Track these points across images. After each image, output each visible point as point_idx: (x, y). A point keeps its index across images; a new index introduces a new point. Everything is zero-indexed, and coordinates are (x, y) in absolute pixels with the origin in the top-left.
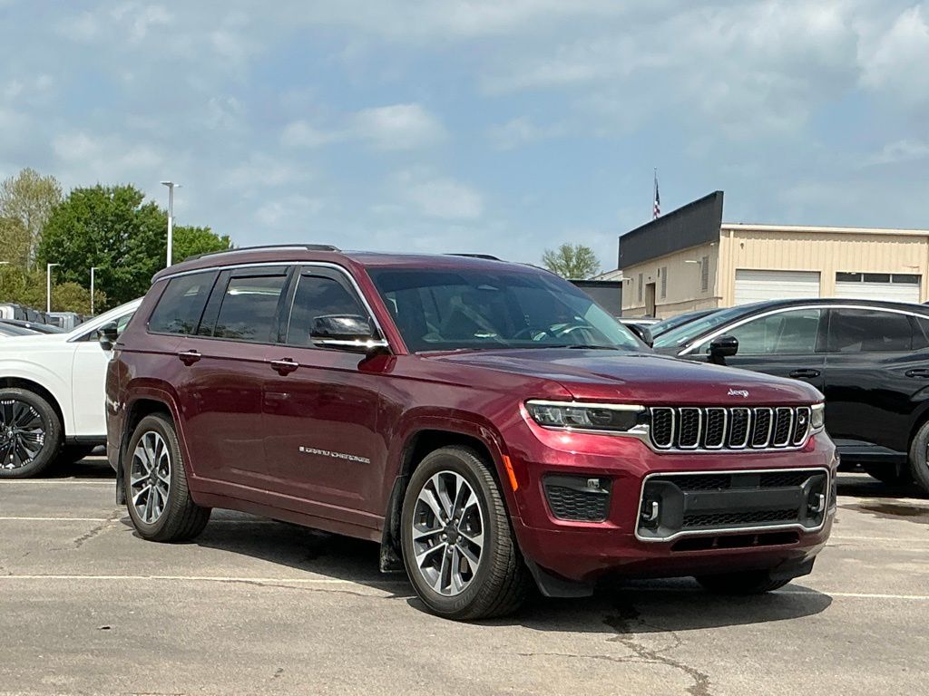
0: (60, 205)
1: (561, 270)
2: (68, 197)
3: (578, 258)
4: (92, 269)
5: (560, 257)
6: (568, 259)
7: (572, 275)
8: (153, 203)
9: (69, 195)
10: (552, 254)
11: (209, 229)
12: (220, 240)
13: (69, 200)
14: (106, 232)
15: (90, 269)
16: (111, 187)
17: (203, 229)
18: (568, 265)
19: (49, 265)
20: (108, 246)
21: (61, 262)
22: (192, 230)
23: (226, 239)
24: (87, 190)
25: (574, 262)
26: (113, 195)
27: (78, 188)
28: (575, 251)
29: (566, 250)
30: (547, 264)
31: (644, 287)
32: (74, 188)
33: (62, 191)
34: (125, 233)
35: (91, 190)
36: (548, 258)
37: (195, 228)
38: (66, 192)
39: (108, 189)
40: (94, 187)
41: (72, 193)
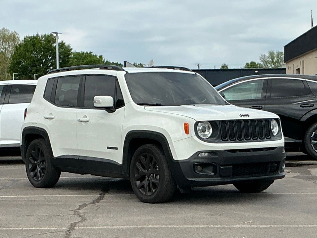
0: (19, 45)
1: (270, 64)
2: (22, 41)
3: (278, 57)
4: (35, 75)
5: (268, 57)
6: (273, 58)
7: (275, 66)
8: (62, 42)
9: (23, 39)
10: (265, 56)
11: (91, 53)
12: (98, 57)
13: (23, 42)
14: (41, 57)
15: (34, 75)
16: (43, 35)
17: (89, 53)
18: (273, 61)
19: (13, 74)
20: (42, 64)
21: (20, 72)
22: (83, 53)
23: (101, 57)
24: (31, 37)
25: (276, 59)
26: (44, 39)
27: (28, 36)
28: (276, 54)
29: (271, 54)
30: (262, 61)
31: (295, 70)
32: (26, 36)
33: (20, 38)
34: (50, 57)
35: (34, 37)
36: (263, 58)
37: (85, 52)
38: (22, 39)
39: (42, 36)
40: (35, 35)
41: (25, 39)
